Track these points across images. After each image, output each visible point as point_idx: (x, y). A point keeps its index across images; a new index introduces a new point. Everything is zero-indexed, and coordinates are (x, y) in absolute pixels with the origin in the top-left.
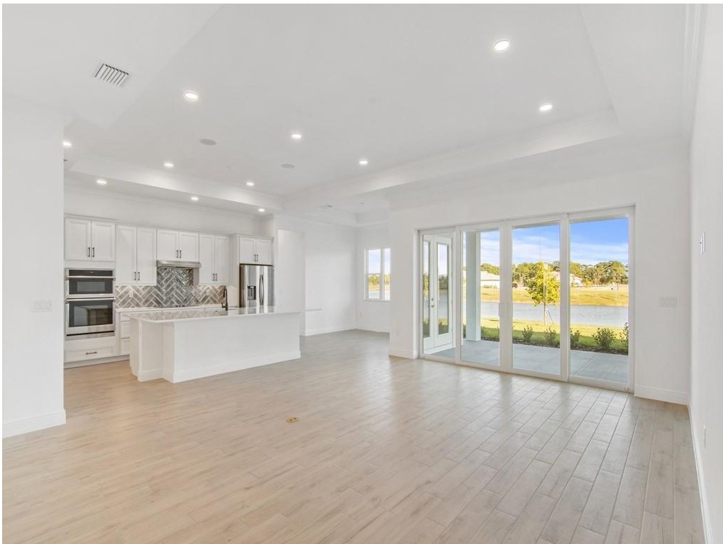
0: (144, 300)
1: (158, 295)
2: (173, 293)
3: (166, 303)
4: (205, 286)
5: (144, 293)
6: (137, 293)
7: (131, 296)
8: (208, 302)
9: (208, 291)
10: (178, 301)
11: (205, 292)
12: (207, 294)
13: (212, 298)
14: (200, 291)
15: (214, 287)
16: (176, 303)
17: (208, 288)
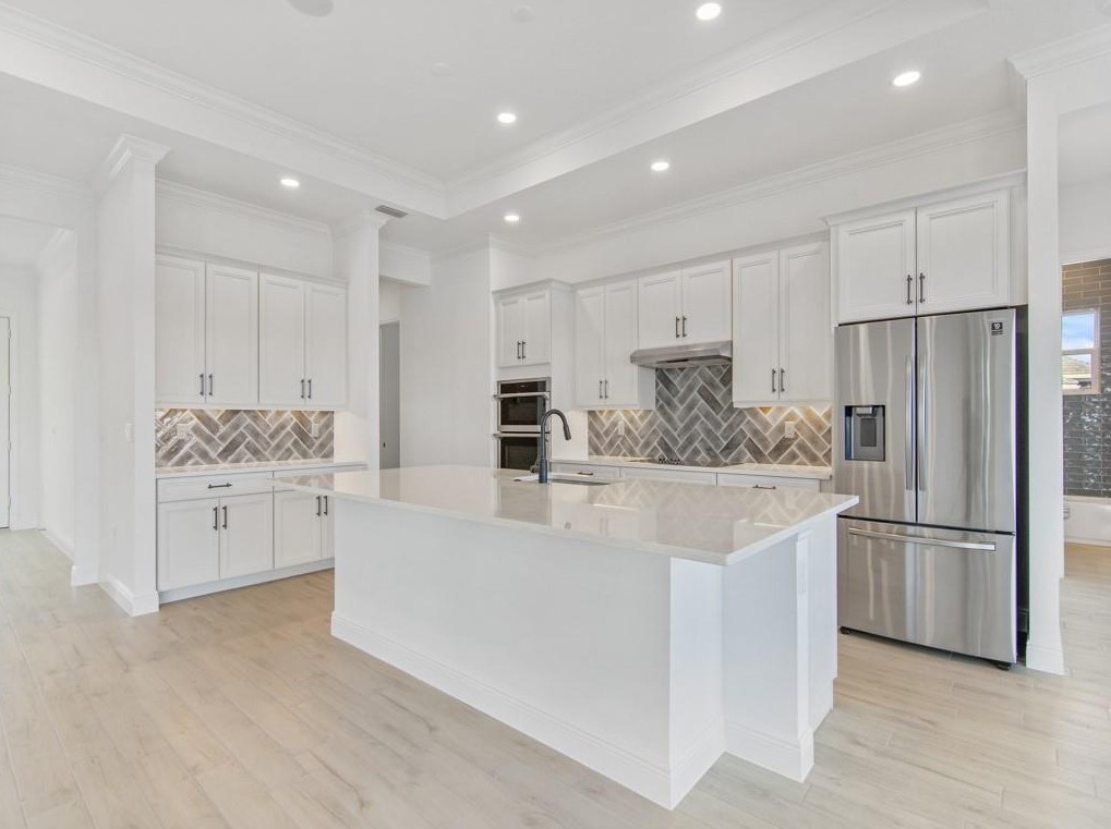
0: (642, 441)
1: (666, 432)
2: (697, 426)
3: (683, 450)
4: (780, 409)
5: (642, 425)
6: (630, 426)
7: (622, 432)
8: (793, 457)
9: (790, 424)
10: (709, 450)
11: (781, 429)
12: (788, 434)
13: (802, 447)
14: (766, 425)
15: (808, 413)
16: (703, 454)
17: (791, 417)
